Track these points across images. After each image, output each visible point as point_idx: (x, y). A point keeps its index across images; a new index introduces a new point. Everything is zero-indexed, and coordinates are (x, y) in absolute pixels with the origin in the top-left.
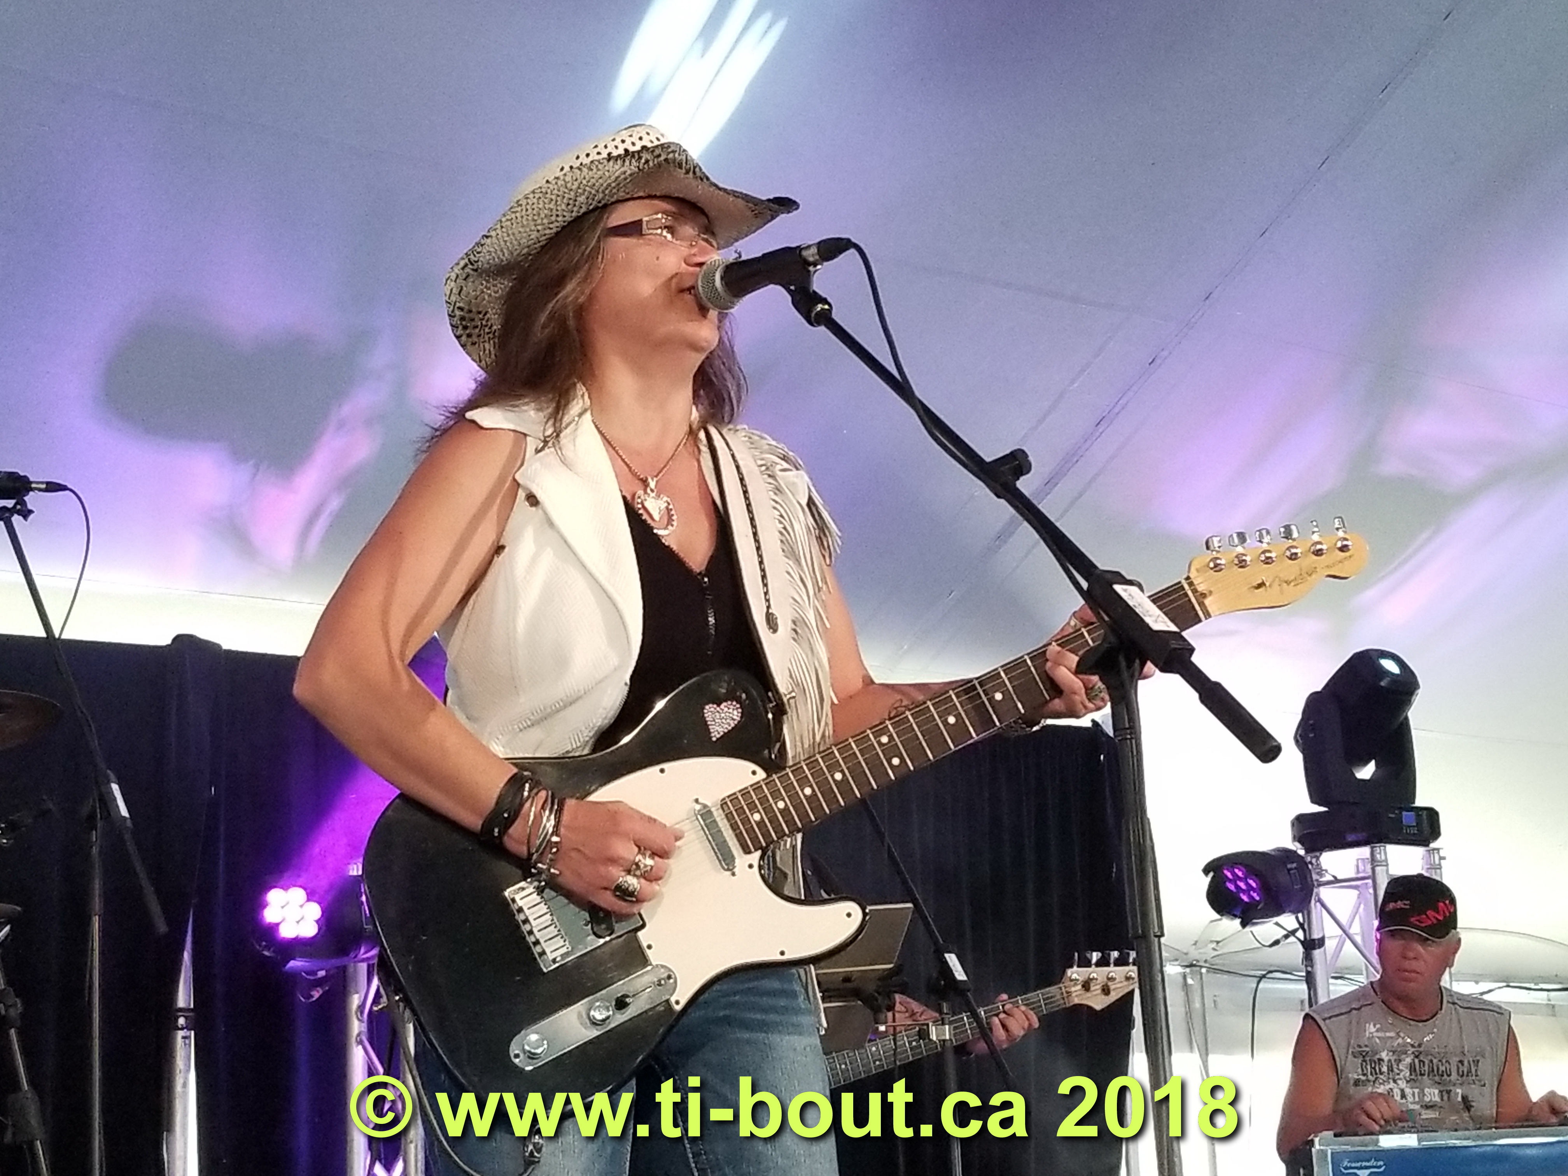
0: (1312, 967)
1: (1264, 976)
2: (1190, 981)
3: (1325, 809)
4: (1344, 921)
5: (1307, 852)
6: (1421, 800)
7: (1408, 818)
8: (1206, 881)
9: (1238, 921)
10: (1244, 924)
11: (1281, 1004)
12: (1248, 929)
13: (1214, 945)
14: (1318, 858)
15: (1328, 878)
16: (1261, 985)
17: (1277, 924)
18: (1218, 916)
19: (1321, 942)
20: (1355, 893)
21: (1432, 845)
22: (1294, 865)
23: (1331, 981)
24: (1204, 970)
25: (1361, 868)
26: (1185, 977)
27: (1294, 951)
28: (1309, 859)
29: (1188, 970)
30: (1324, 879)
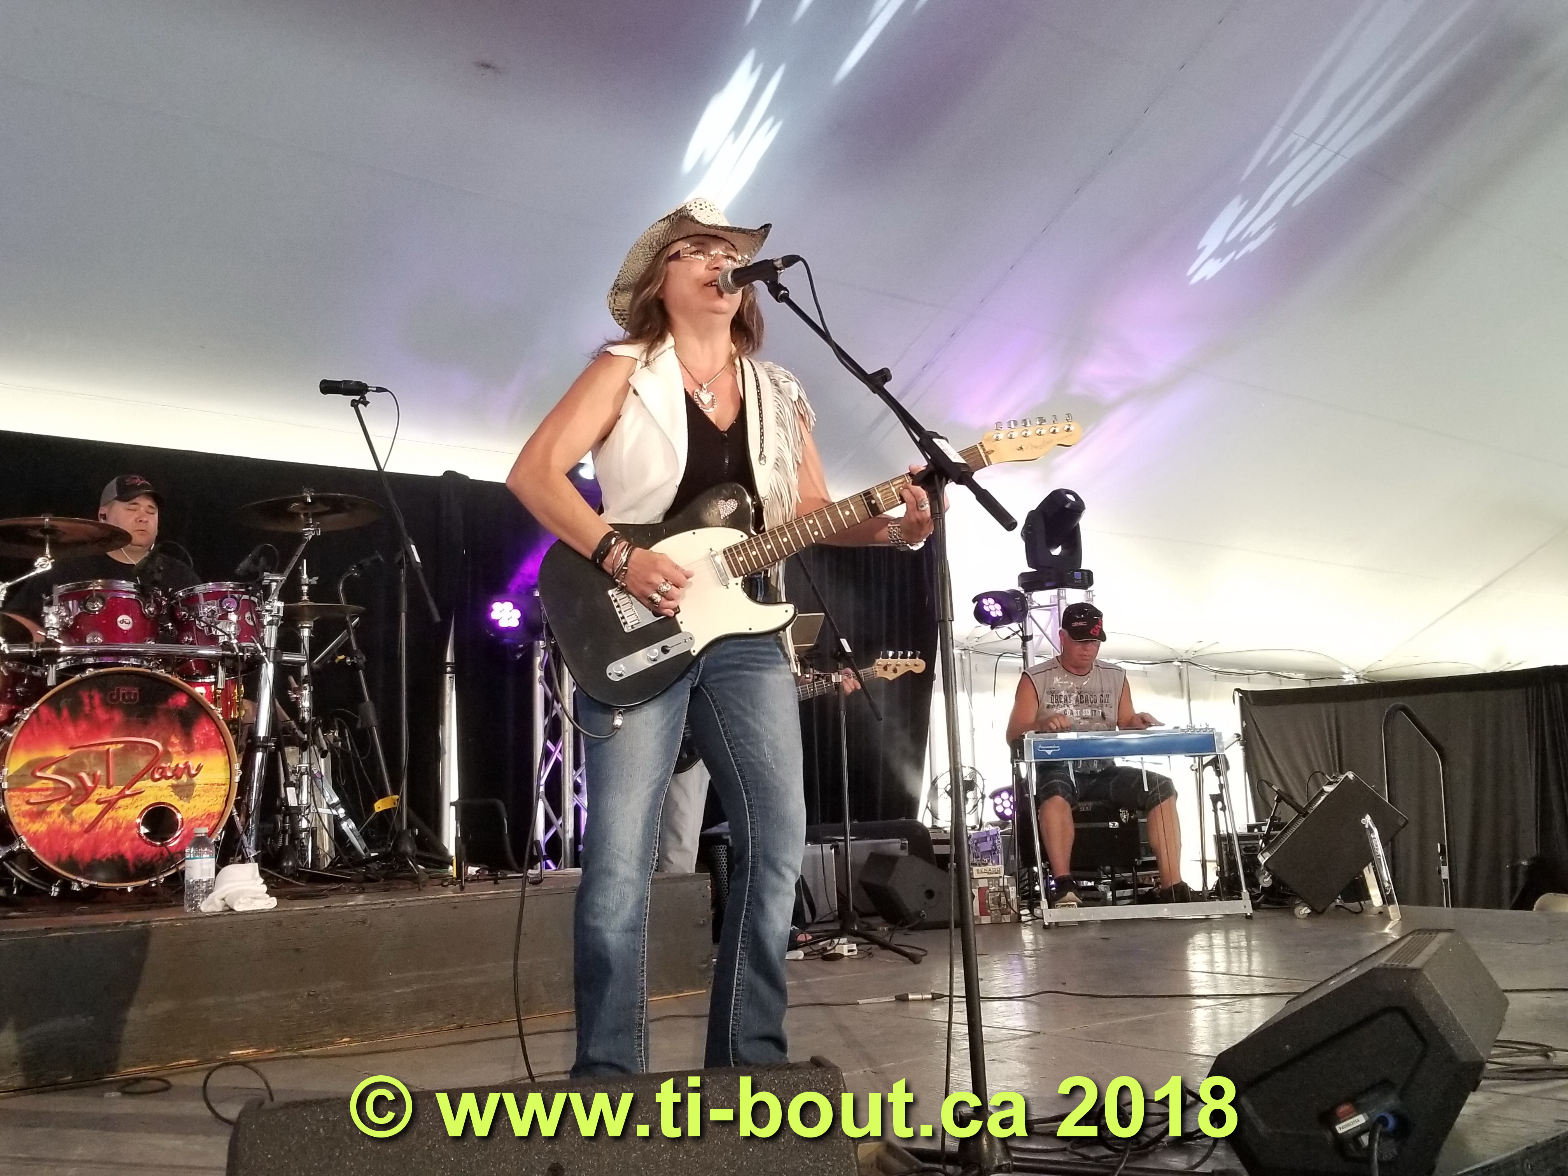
0: (1026, 649)
1: (1001, 655)
2: (964, 657)
3: (1035, 570)
4: (1043, 627)
5: (1026, 591)
6: (1084, 567)
7: (1078, 575)
8: (973, 606)
9: (990, 626)
10: (992, 628)
11: (1010, 670)
12: (994, 630)
13: (976, 639)
14: (1031, 595)
15: (1035, 605)
16: (1000, 660)
17: (1009, 628)
18: (978, 624)
19: (1031, 637)
20: (1049, 613)
21: (1089, 589)
22: (1018, 598)
23: (1036, 658)
24: (971, 652)
25: (1052, 600)
26: (961, 656)
27: (1017, 641)
28: (1026, 595)
29: (963, 652)
30: (1033, 606)
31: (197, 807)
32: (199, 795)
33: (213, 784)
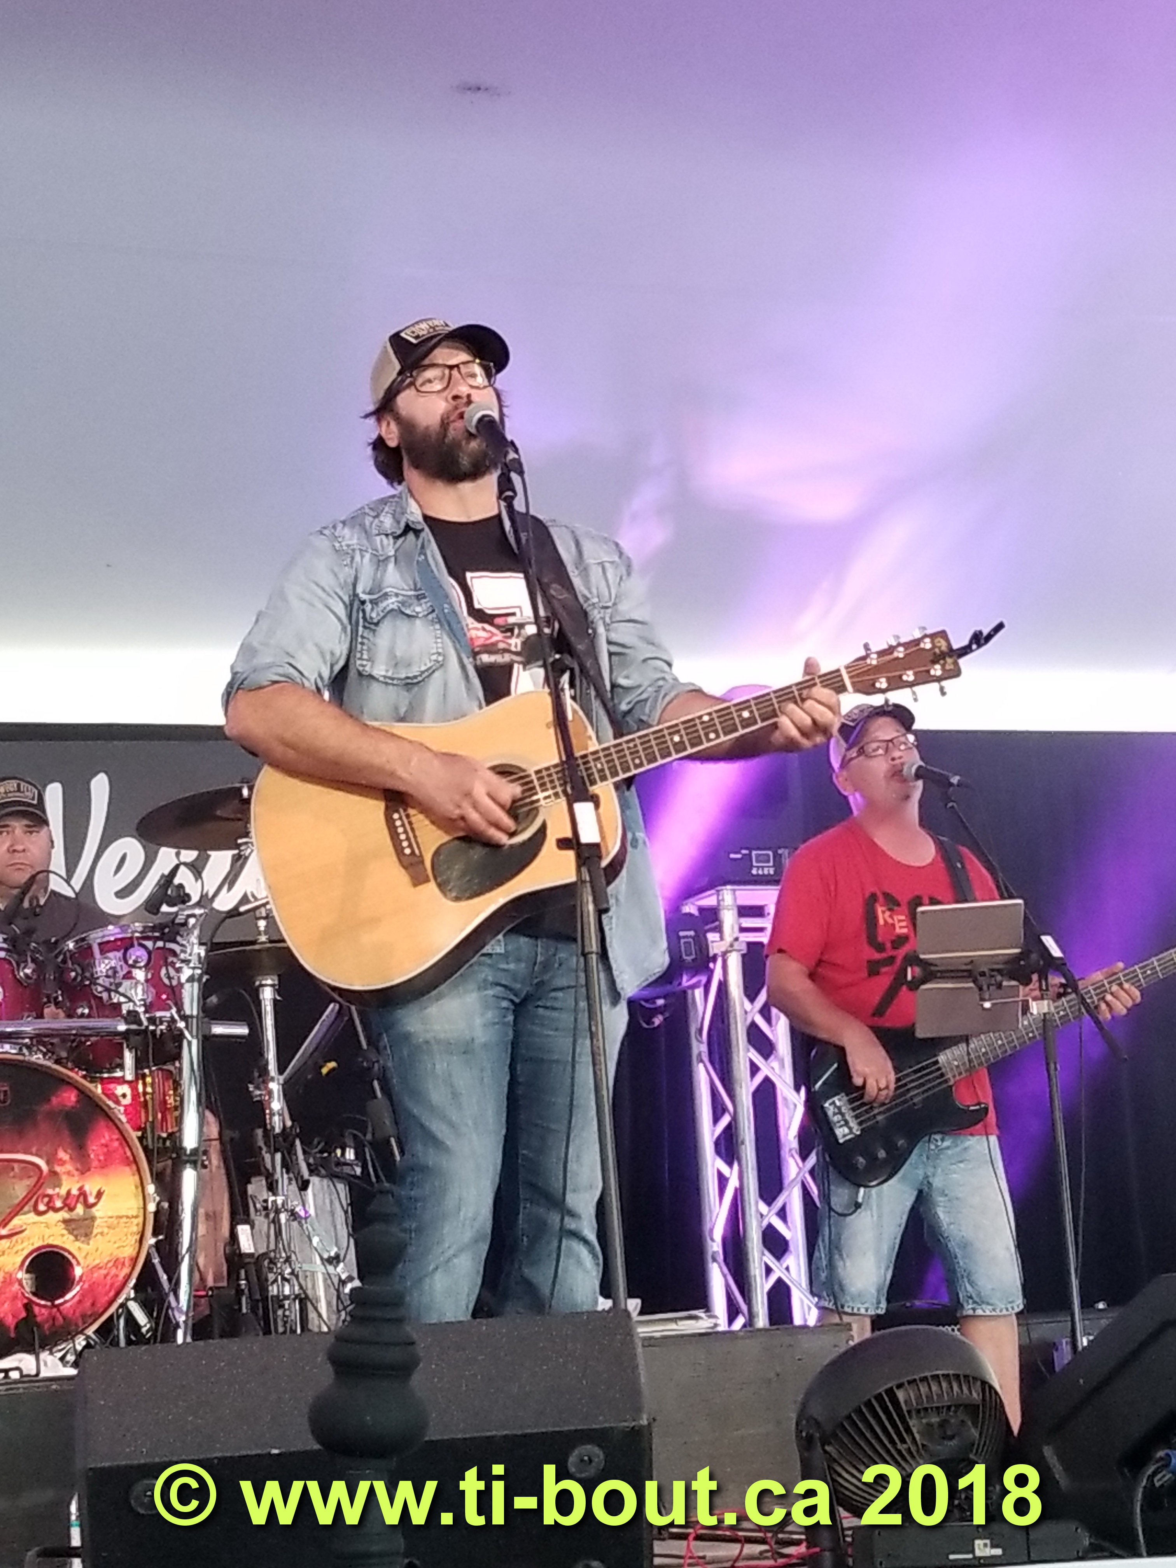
31: (99, 1252)
32: (102, 1234)
33: (121, 1217)
